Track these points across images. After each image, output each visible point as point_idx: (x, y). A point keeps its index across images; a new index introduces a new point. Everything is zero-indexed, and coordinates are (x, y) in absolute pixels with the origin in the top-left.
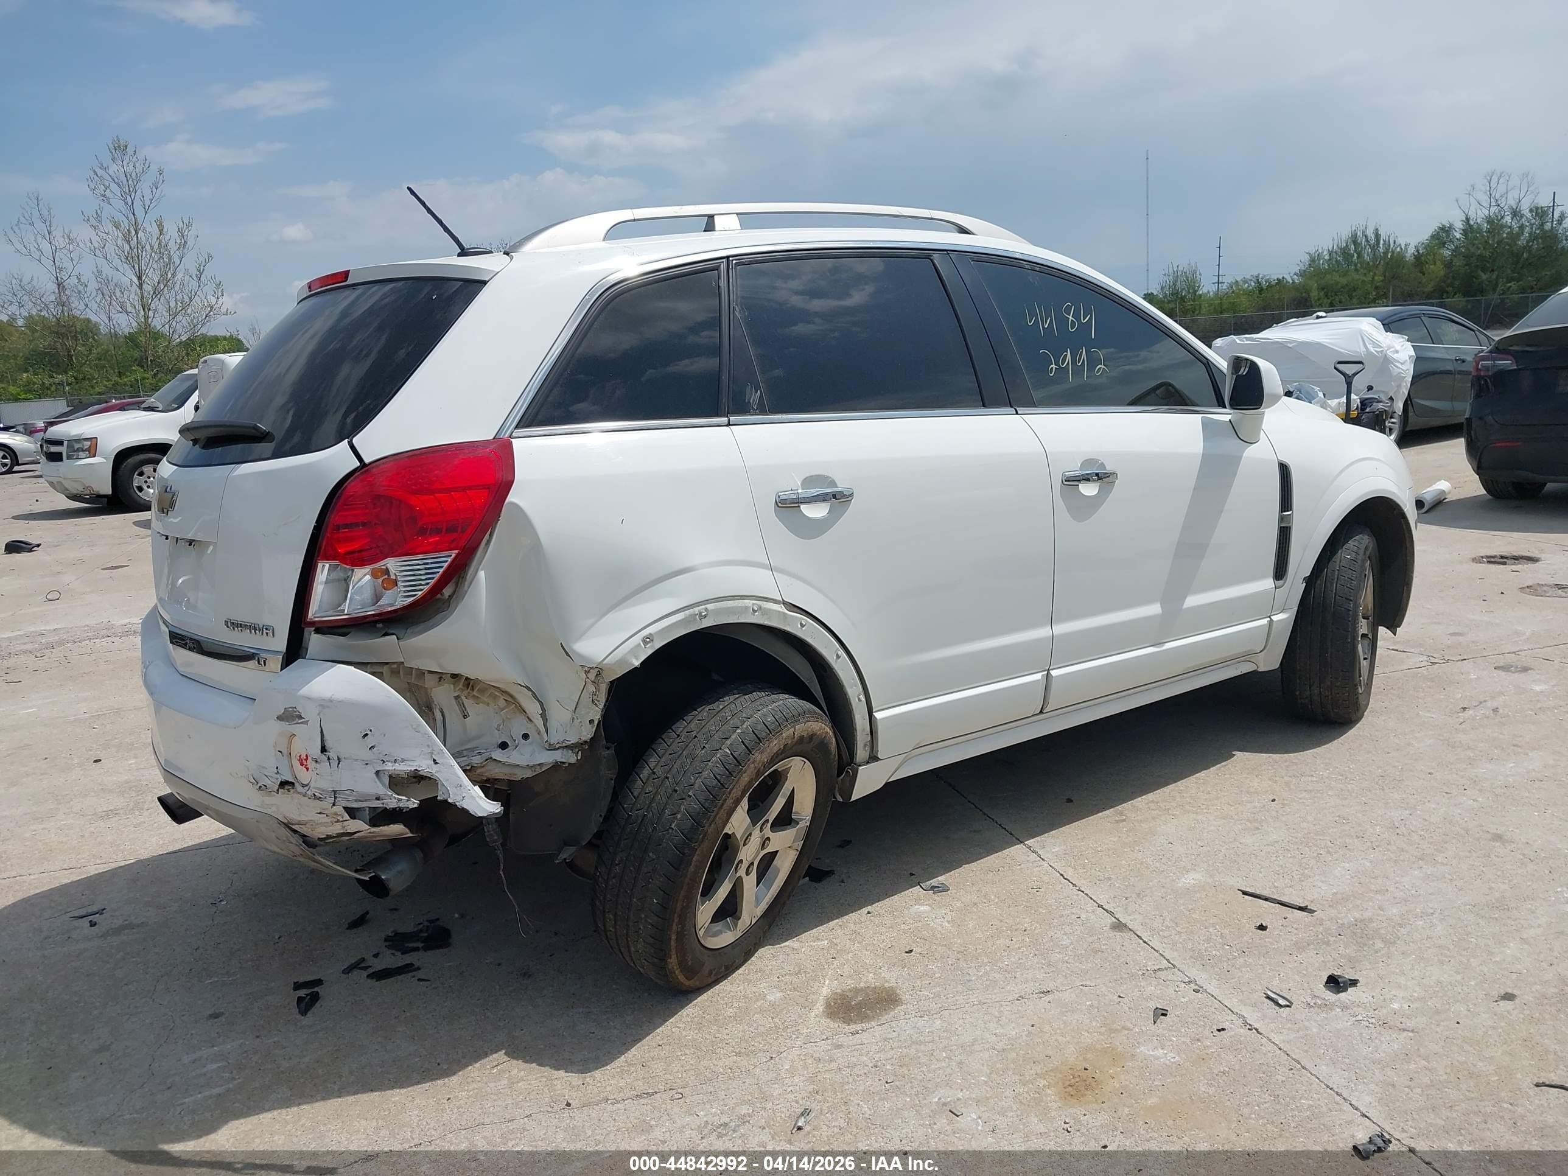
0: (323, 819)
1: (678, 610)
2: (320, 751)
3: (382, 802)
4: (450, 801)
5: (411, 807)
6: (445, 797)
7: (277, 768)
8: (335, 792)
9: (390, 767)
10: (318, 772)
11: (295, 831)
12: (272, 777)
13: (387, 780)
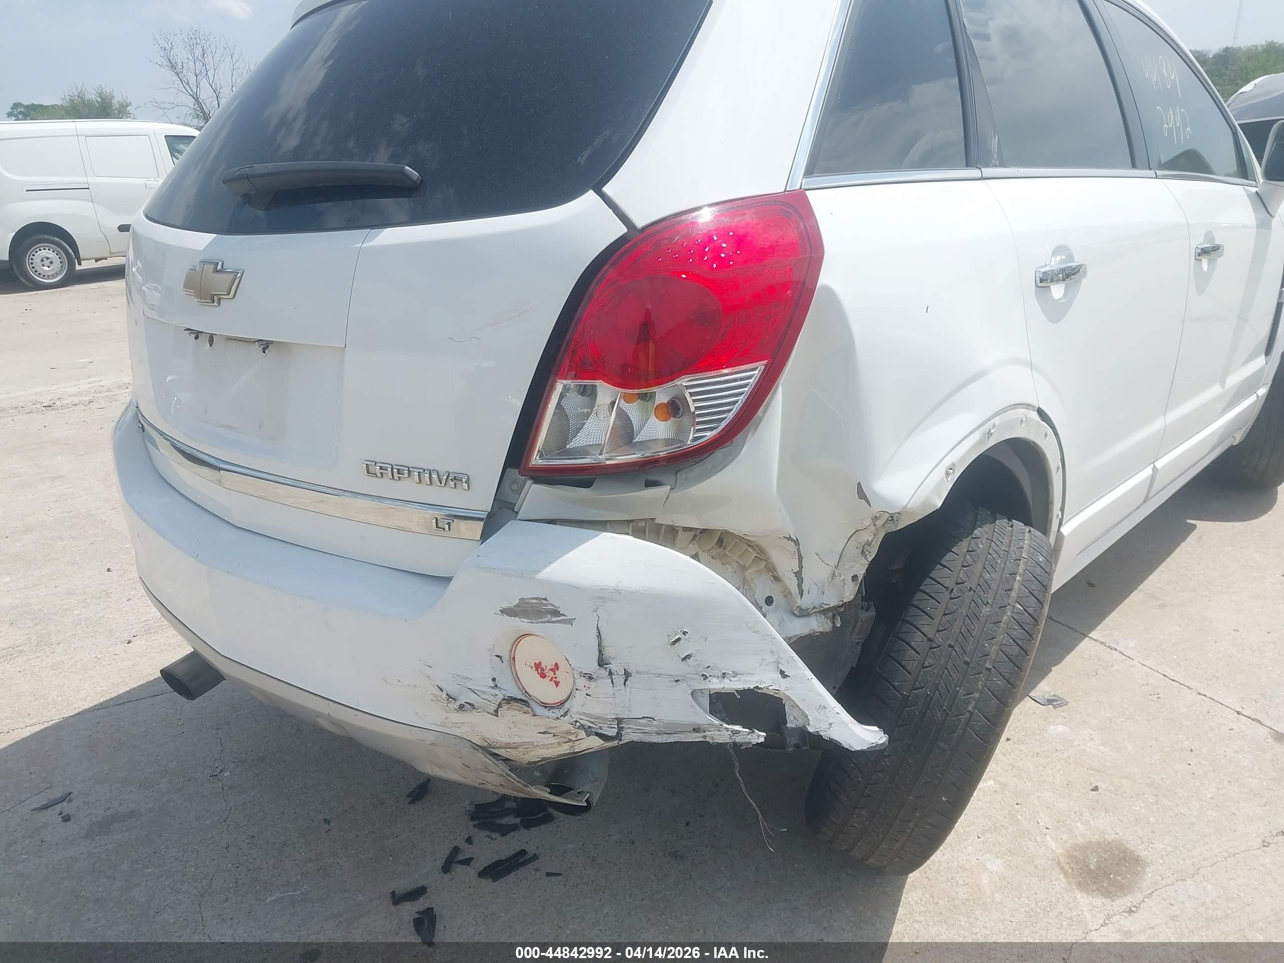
0: (548, 739)
1: (970, 433)
2: (596, 664)
3: (703, 734)
4: (811, 729)
5: (754, 741)
6: (800, 723)
7: (494, 680)
8: (619, 721)
9: (716, 685)
10: (589, 692)
11: (495, 755)
12: (484, 693)
13: (706, 702)
